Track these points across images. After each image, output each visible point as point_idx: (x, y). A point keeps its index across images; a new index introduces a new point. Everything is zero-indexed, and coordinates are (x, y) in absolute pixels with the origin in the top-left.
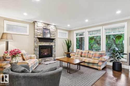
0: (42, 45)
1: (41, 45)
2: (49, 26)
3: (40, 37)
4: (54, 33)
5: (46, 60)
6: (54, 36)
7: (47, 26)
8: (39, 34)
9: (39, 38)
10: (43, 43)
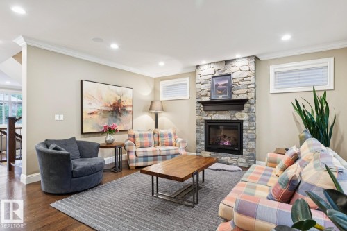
0: (211, 120)
1: (209, 118)
2: (230, 65)
3: (207, 99)
4: (249, 82)
5: (223, 158)
6: (249, 90)
7: (222, 67)
8: (204, 93)
9: (204, 103)
10: (214, 114)
